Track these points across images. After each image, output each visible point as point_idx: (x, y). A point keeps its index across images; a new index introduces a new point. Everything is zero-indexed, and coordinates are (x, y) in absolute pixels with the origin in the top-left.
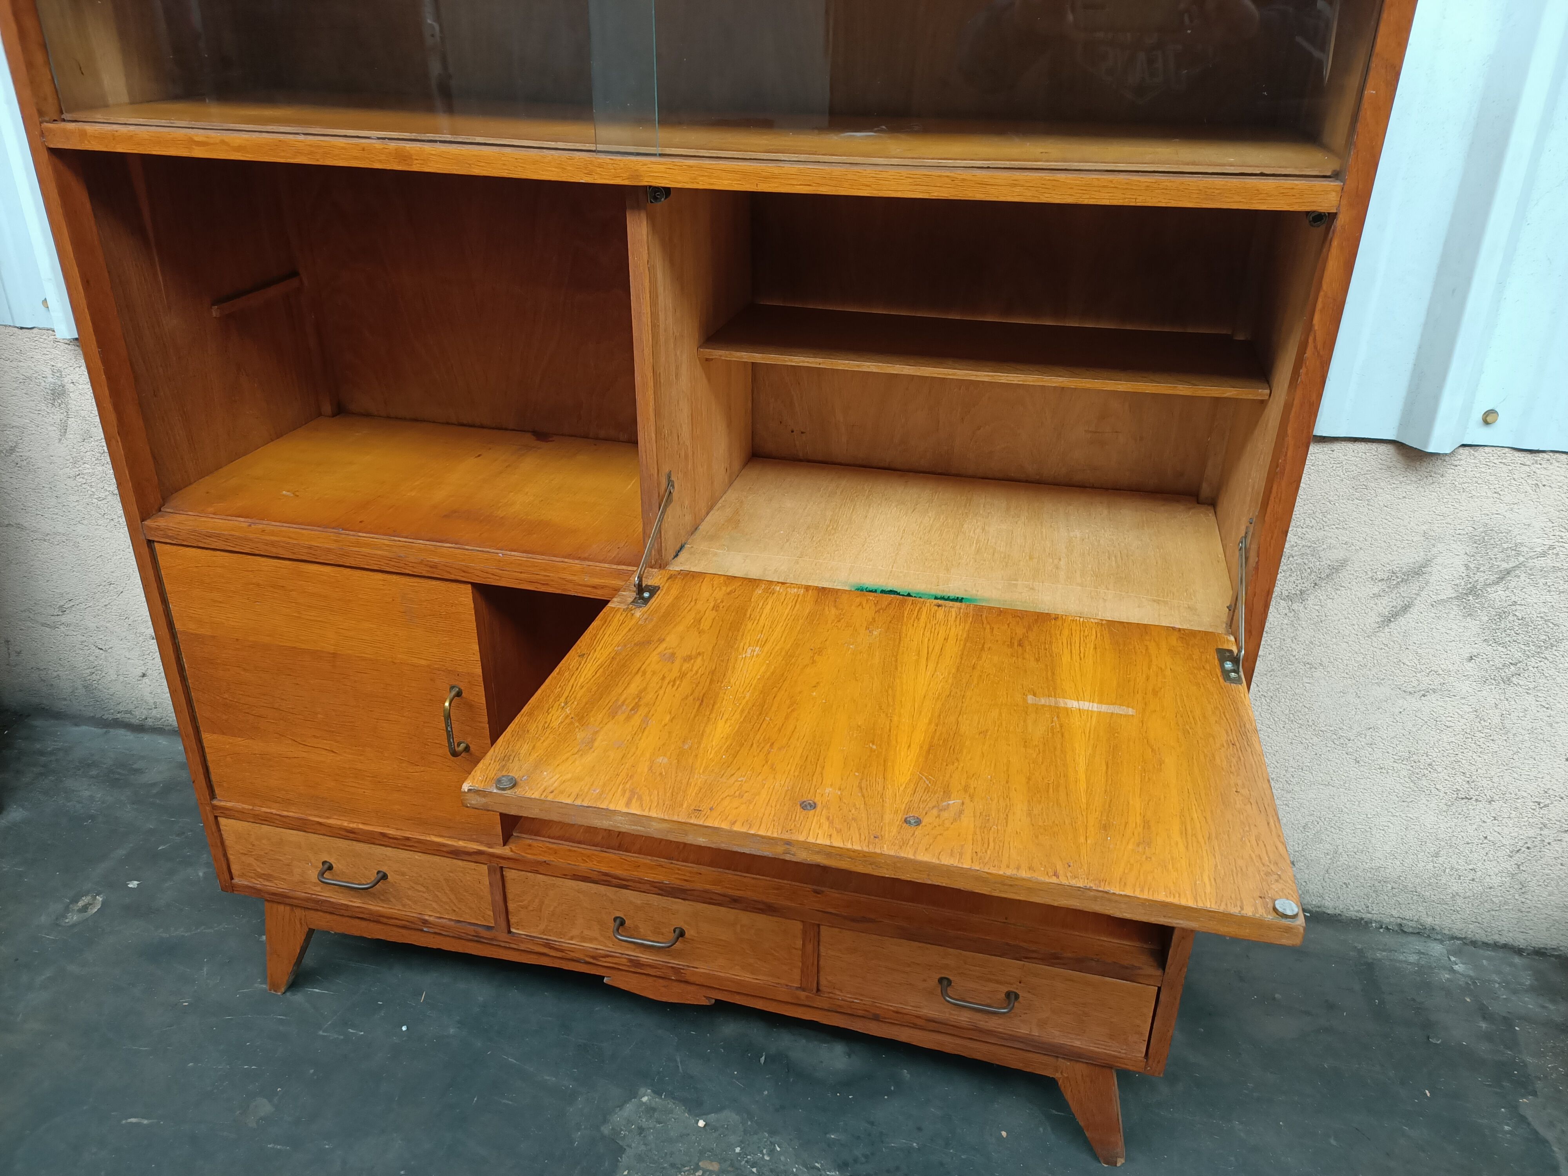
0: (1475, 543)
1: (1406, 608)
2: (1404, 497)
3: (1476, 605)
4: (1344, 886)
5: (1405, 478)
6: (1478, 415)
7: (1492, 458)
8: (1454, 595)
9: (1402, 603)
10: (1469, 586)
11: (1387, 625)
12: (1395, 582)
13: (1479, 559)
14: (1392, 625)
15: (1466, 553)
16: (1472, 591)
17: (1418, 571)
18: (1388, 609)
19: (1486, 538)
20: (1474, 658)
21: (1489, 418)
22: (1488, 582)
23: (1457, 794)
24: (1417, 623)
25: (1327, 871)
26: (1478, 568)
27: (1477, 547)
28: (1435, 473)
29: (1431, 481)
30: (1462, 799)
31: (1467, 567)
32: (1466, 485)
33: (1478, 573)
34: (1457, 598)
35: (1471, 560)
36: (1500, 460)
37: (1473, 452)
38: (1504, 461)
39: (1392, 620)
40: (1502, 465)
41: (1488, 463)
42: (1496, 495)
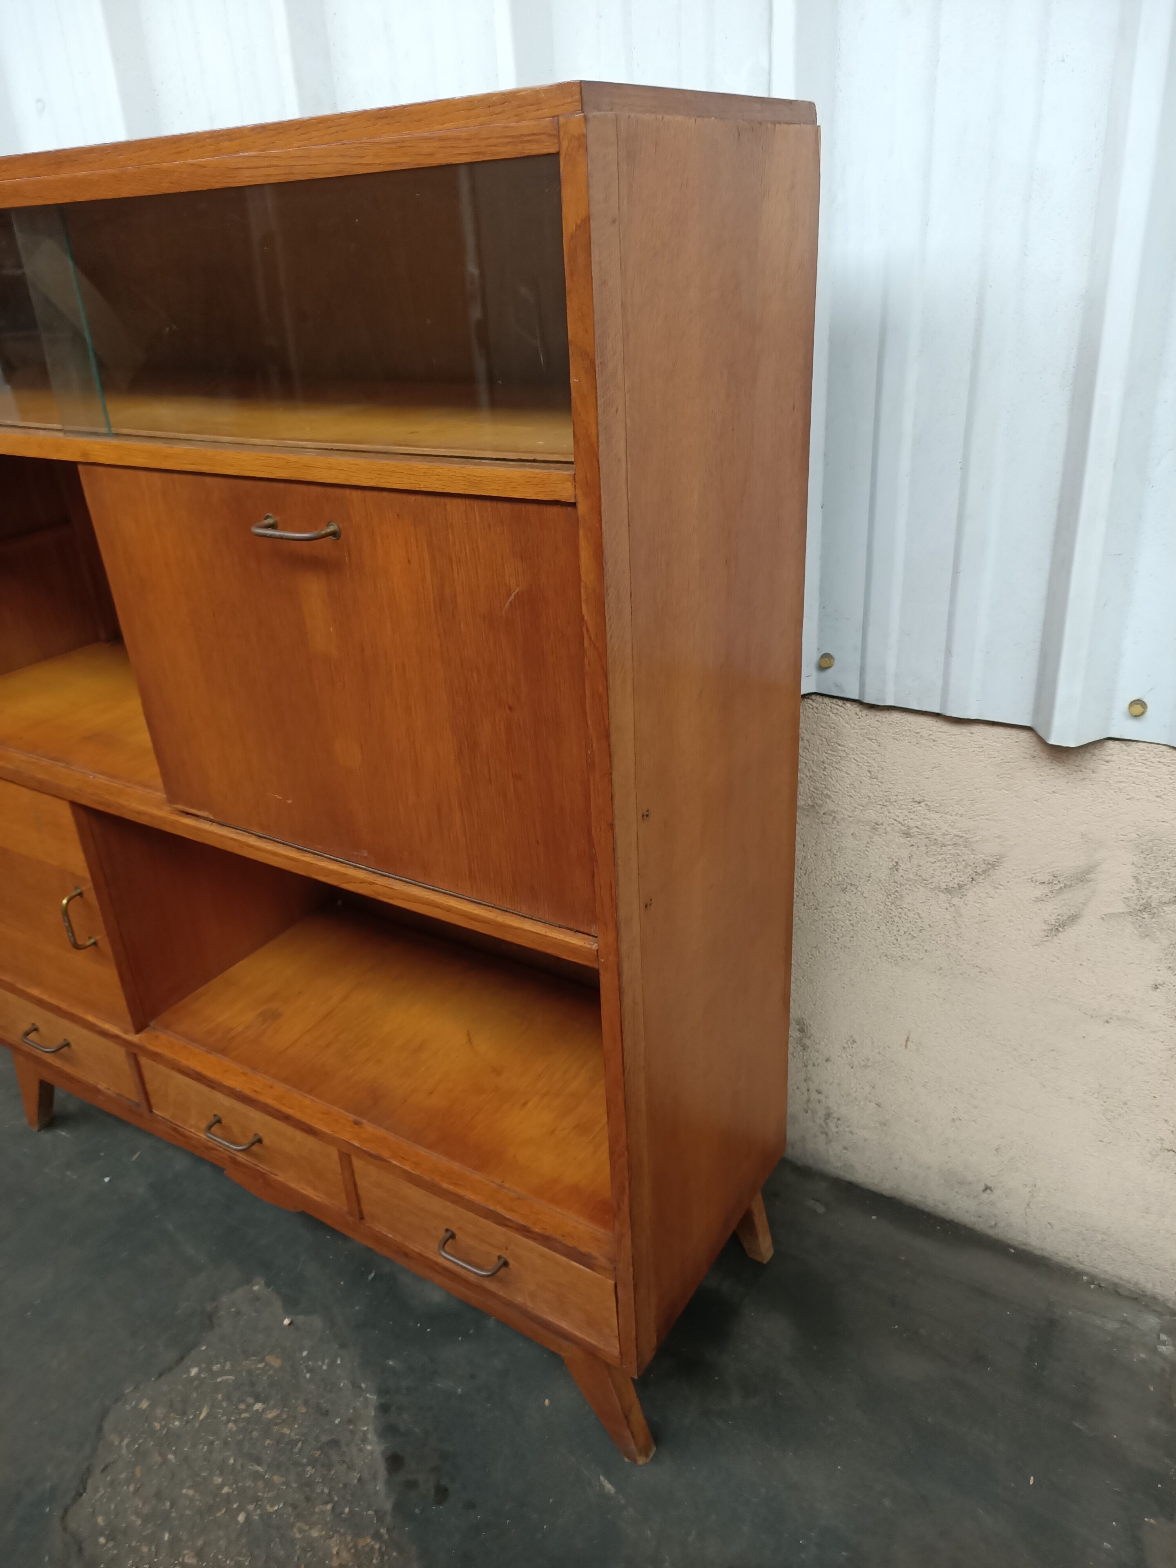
0: (1142, 852)
1: (1074, 918)
2: (1054, 792)
3: (1154, 925)
4: (1049, 1226)
5: (1052, 771)
6: (1122, 704)
7: (1148, 755)
8: (1125, 910)
9: (1068, 912)
10: (1142, 902)
11: (1056, 935)
12: (1057, 887)
13: (1149, 871)
14: (1060, 935)
15: (1133, 864)
16: (1146, 907)
17: (1082, 877)
18: (1054, 917)
19: (1155, 848)
20: (1159, 986)
21: (1138, 709)
22: (1164, 900)
23: (1162, 1144)
24: (1088, 937)
25: (1028, 1205)
26: (1150, 883)
27: (1145, 858)
28: (1085, 768)
29: (1082, 777)
30: (1169, 1151)
31: (1138, 881)
32: (1123, 784)
33: (1151, 888)
34: (1130, 913)
35: (1141, 873)
36: (1159, 760)
37: (1125, 748)
38: (1163, 760)
39: (1060, 929)
40: (1161, 765)
41: (1144, 762)
42: (1158, 799)
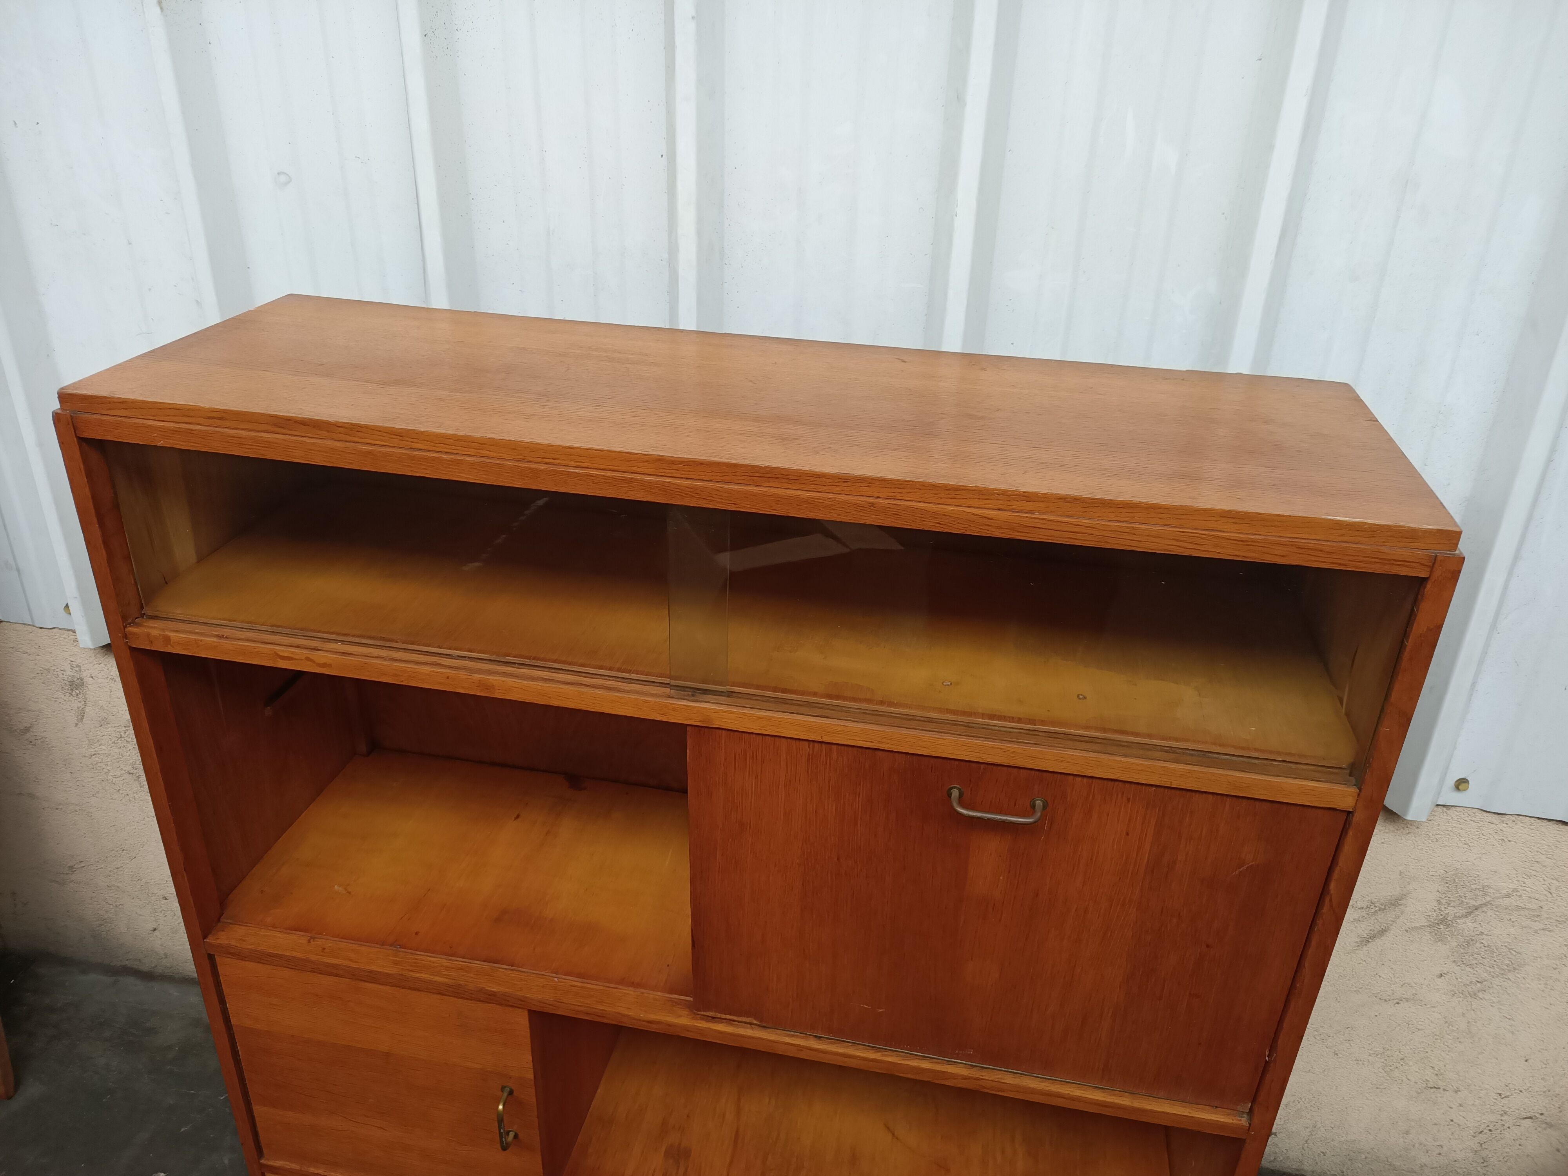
0: (1447, 883)
1: (1383, 932)
2: (1383, 843)
3: (1446, 933)
4: (1322, 1154)
5: (1384, 828)
6: (1451, 781)
7: (1463, 816)
8: (1426, 924)
9: (1379, 927)
10: (1441, 917)
11: (1365, 945)
12: (1373, 911)
13: (1449, 896)
14: (1370, 945)
15: (1438, 891)
16: (1443, 921)
17: (1395, 903)
18: (1367, 932)
19: (1456, 880)
20: (1443, 975)
21: (1461, 784)
22: (1458, 915)
23: (1427, 1084)
24: (1393, 944)
25: (1307, 1141)
26: (1449, 904)
27: (1448, 887)
28: (1411, 825)
29: (1407, 832)
30: (1431, 1088)
31: (1439, 902)
32: (1440, 836)
33: (1449, 908)
34: (1429, 926)
35: (1443, 897)
36: (1470, 818)
37: (1445, 810)
38: (1474, 819)
39: (1370, 940)
40: (1472, 822)
41: (1459, 820)
42: (1466, 846)
